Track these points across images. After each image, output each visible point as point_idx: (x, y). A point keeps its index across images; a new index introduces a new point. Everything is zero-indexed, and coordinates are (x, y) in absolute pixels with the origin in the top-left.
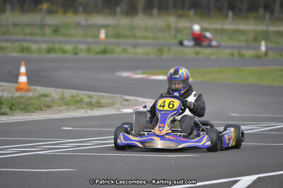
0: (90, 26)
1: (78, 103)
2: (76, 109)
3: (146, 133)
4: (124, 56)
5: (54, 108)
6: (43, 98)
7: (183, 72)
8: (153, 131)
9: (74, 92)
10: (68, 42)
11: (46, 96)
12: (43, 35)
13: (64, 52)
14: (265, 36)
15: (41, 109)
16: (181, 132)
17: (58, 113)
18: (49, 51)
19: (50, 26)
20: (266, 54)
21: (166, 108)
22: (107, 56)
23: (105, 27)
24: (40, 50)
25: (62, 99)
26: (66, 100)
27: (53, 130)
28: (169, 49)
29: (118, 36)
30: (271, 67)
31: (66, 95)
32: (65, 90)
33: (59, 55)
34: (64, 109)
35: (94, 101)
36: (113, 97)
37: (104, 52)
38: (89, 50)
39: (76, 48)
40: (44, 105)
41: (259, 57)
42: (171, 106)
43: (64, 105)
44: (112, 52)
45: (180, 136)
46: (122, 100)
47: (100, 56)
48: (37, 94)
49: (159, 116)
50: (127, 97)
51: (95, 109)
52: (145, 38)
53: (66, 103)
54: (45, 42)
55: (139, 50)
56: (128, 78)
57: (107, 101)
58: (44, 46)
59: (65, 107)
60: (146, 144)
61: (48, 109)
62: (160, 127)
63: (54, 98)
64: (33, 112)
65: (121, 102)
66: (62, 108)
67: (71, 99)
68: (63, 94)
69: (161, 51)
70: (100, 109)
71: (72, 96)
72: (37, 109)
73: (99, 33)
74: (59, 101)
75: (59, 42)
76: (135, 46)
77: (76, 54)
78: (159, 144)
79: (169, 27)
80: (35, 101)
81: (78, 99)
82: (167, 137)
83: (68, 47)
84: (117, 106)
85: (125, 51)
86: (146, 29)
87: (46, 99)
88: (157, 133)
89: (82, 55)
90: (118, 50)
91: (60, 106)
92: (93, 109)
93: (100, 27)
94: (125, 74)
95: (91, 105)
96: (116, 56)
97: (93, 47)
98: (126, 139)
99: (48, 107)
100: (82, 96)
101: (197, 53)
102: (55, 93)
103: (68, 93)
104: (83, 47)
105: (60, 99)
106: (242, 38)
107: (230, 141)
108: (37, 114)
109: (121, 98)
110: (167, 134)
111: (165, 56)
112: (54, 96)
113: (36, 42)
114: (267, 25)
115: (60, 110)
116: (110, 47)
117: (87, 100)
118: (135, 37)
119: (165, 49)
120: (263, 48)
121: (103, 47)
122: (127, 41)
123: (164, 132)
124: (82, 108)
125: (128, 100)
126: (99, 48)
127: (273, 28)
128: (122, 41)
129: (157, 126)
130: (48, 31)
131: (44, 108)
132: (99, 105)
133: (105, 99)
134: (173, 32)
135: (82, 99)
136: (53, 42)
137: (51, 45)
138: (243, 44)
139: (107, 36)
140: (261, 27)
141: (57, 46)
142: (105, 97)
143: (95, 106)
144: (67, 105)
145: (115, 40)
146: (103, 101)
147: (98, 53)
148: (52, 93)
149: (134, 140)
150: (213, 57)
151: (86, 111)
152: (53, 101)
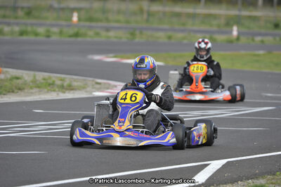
0: (63, 9)
1: (51, 86)
2: (48, 92)
3: (104, 129)
4: (97, 39)
5: (26, 91)
6: (15, 81)
7: (149, 60)
8: (112, 126)
9: (46, 74)
10: (41, 25)
11: (17, 78)
12: (16, 18)
13: (37, 34)
14: (238, 21)
15: (13, 92)
16: (144, 128)
17: (30, 96)
18: (22, 33)
19: (22, 8)
20: (238, 39)
21: (128, 101)
22: (79, 39)
23: (78, 10)
24: (12, 33)
25: (34, 81)
26: (38, 82)
27: (24, 112)
28: (141, 33)
29: (91, 19)
30: (243, 52)
31: (37, 78)
32: (37, 73)
33: (32, 38)
34: (36, 92)
35: (65, 84)
36: (85, 80)
37: (77, 35)
38: (61, 33)
39: (48, 31)
40: (16, 88)
41: (231, 42)
42: (133, 99)
43: (36, 87)
44: (85, 35)
45: (142, 132)
46: (94, 83)
47: (73, 39)
48: (9, 76)
49: (120, 110)
50: (99, 81)
51: (67, 92)
52: (118, 21)
53: (38, 86)
54: (17, 24)
55: (111, 34)
56: (100, 62)
57: (79, 84)
58: (17, 29)
59: (37, 90)
60: (104, 142)
61: (20, 91)
62: (119, 122)
63: (26, 81)
64: (4, 94)
65: (93, 85)
66: (33, 91)
67: (43, 81)
68: (35, 76)
69: (133, 34)
70: (72, 92)
71: (44, 79)
72: (9, 92)
73: (72, 16)
74: (31, 84)
75: (32, 25)
76: (108, 29)
77: (48, 36)
78: (118, 141)
79: (141, 11)
80: (7, 84)
81: (50, 81)
82: (127, 133)
83: (41, 30)
84: (88, 89)
85: (97, 34)
86: (119, 12)
87: (18, 81)
88: (117, 128)
89: (54, 38)
90: (91, 33)
91: (31, 88)
92: (64, 92)
93: (73, 10)
94: (97, 57)
95: (63, 88)
96: (88, 39)
97: (65, 30)
98: (82, 134)
99: (20, 89)
100: (54, 79)
101: (170, 38)
102: (27, 75)
103: (40, 76)
104: (55, 30)
105: (32, 82)
106: (215, 22)
107: (199, 138)
108: (8, 96)
109: (93, 81)
110: (127, 130)
111: (137, 40)
112: (26, 78)
113: (8, 24)
114: (240, 10)
115: (32, 93)
116: (83, 31)
117: (59, 83)
118: (107, 20)
119: (137, 33)
120: (235, 33)
121: (76, 30)
122: (100, 24)
123: (124, 128)
124: (54, 91)
125: (99, 84)
126: (71, 31)
127: (245, 13)
128: (93, 24)
129: (117, 121)
130: (20, 13)
131: (16, 91)
132: (70, 88)
133: (77, 82)
134: (145, 16)
135: (54, 82)
136: (26, 24)
137: (23, 28)
138: (215, 28)
139: (80, 19)
140: (233, 12)
141: (29, 29)
142: (76, 80)
143: (67, 89)
144: (39, 87)
145: (87, 24)
146: (75, 84)
147: (70, 36)
148: (24, 75)
149: (91, 136)
150: (185, 41)
151: (58, 94)
152: (25, 83)
